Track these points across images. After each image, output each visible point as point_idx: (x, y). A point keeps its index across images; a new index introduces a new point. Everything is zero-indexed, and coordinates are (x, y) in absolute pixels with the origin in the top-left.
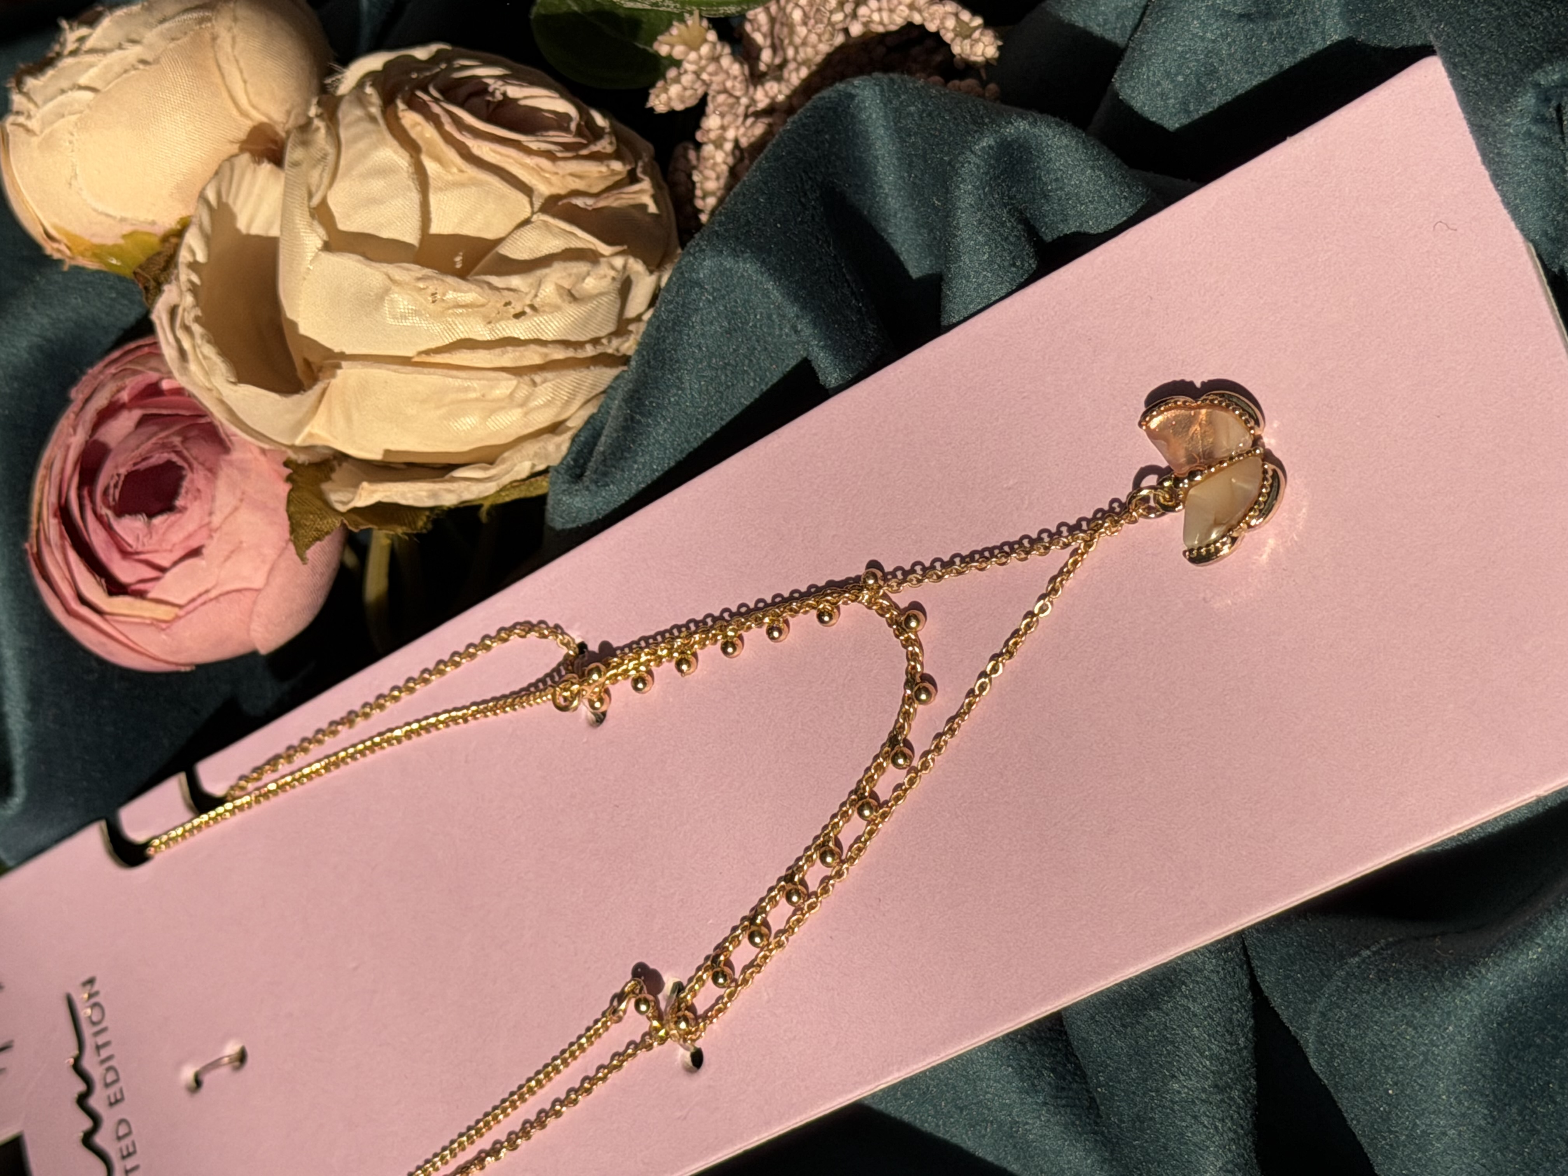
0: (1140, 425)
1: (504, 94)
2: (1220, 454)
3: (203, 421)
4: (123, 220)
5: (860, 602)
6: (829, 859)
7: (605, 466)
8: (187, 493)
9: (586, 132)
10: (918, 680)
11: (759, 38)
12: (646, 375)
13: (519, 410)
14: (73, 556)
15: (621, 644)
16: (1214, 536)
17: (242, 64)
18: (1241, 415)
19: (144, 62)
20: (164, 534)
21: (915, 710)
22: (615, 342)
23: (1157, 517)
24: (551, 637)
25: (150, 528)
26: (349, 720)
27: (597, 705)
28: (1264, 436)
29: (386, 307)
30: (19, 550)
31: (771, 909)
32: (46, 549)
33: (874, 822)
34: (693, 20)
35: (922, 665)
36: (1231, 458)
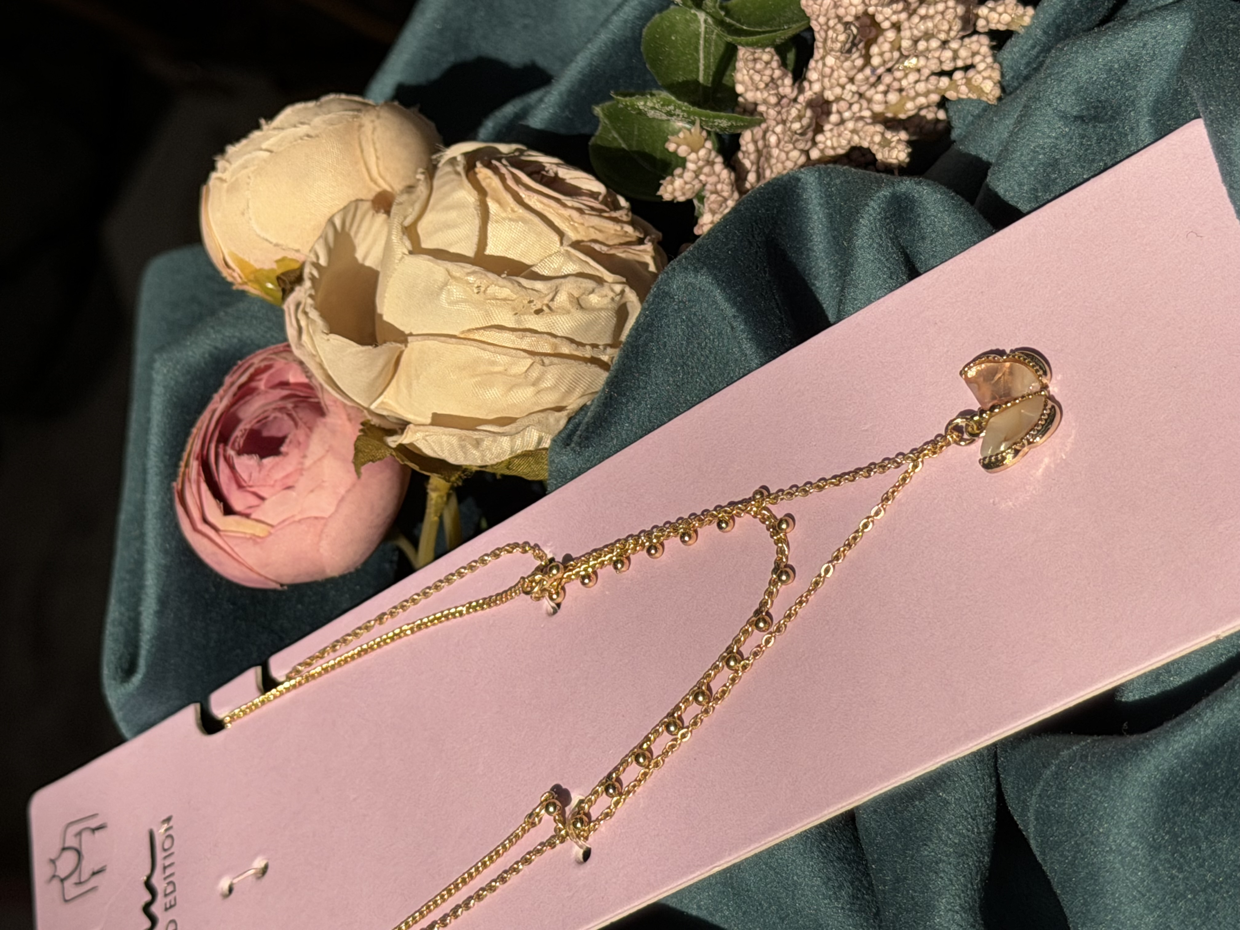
0: (961, 374)
1: (556, 174)
2: (1015, 395)
3: (312, 400)
4: (276, 245)
5: (748, 512)
6: (701, 698)
7: (588, 432)
8: (290, 442)
9: (611, 206)
10: (782, 565)
11: (747, 163)
13: (532, 389)
14: (204, 487)
15: (578, 556)
16: (1002, 448)
17: (378, 146)
18: (1033, 366)
19: (308, 136)
20: (269, 471)
21: (778, 591)
22: (609, 351)
23: (966, 445)
24: (531, 552)
25: (260, 466)
26: (380, 618)
27: (555, 596)
28: (1049, 385)
29: (444, 296)
30: (169, 489)
31: (655, 739)
32: (187, 485)
33: (736, 671)
34: (696, 129)
35: (787, 558)
36: (1023, 397)
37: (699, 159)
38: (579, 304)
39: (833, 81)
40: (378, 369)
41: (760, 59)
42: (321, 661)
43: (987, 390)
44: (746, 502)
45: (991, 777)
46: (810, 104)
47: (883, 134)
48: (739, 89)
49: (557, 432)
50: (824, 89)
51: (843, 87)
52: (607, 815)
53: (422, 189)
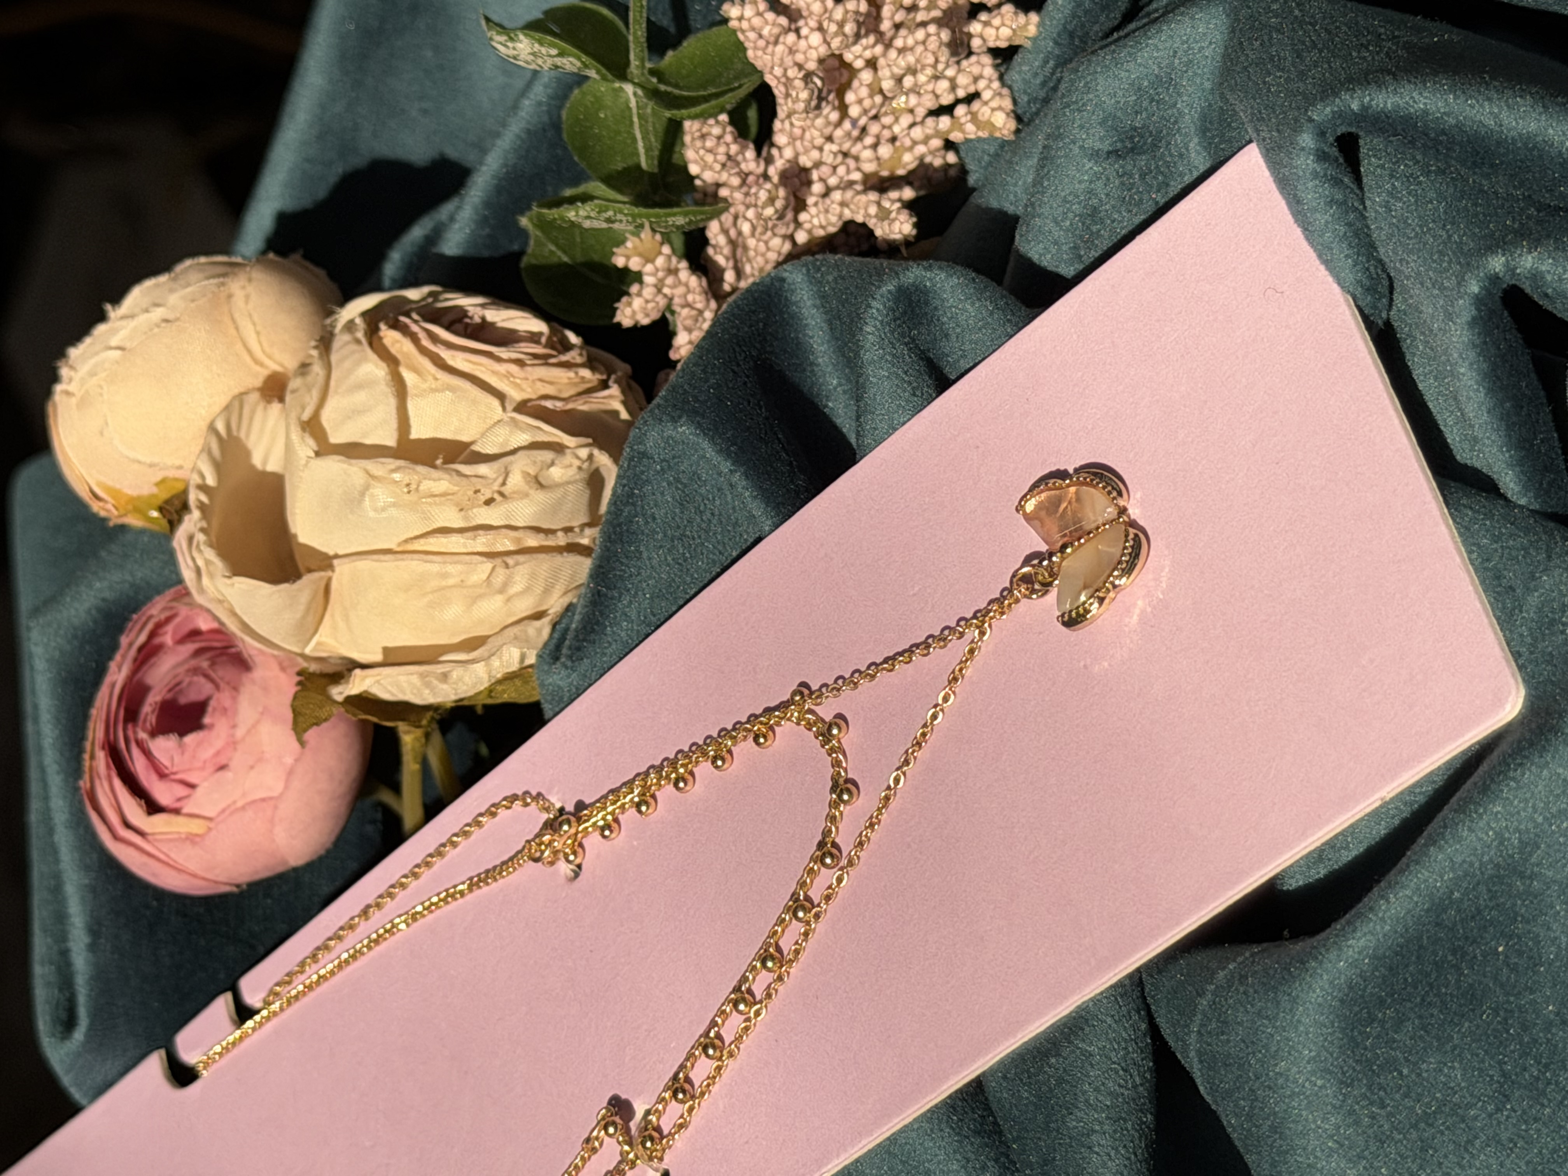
0: (1017, 510)
1: (483, 319)
2: (1088, 528)
3: (233, 650)
4: (151, 465)
5: (789, 719)
6: (770, 964)
7: (578, 641)
8: (214, 709)
9: (559, 347)
10: (841, 781)
11: (721, 260)
12: (608, 550)
13: (499, 599)
14: (117, 783)
15: (592, 800)
16: (1083, 598)
17: (256, 318)
18: (1104, 488)
19: (166, 321)
20: (194, 751)
21: (841, 813)
22: (588, 531)
23: (1038, 597)
24: (533, 804)
25: (181, 746)
26: (365, 913)
27: (572, 858)
28: (1128, 507)
29: (367, 502)
30: (77, 789)
31: (723, 1022)
32: (97, 783)
33: (808, 923)
34: (646, 234)
35: (846, 770)
36: (1098, 528)
37: (657, 270)
38: (539, 483)
39: (806, 143)
40: (302, 608)
41: (709, 134)
42: (301, 978)
43: (1053, 526)
44: (784, 706)
45: (1138, 1012)
46: (785, 177)
47: (879, 204)
48: (694, 169)
49: (540, 644)
50: (797, 155)
51: (821, 149)
52: (681, 1126)
53: (317, 369)
